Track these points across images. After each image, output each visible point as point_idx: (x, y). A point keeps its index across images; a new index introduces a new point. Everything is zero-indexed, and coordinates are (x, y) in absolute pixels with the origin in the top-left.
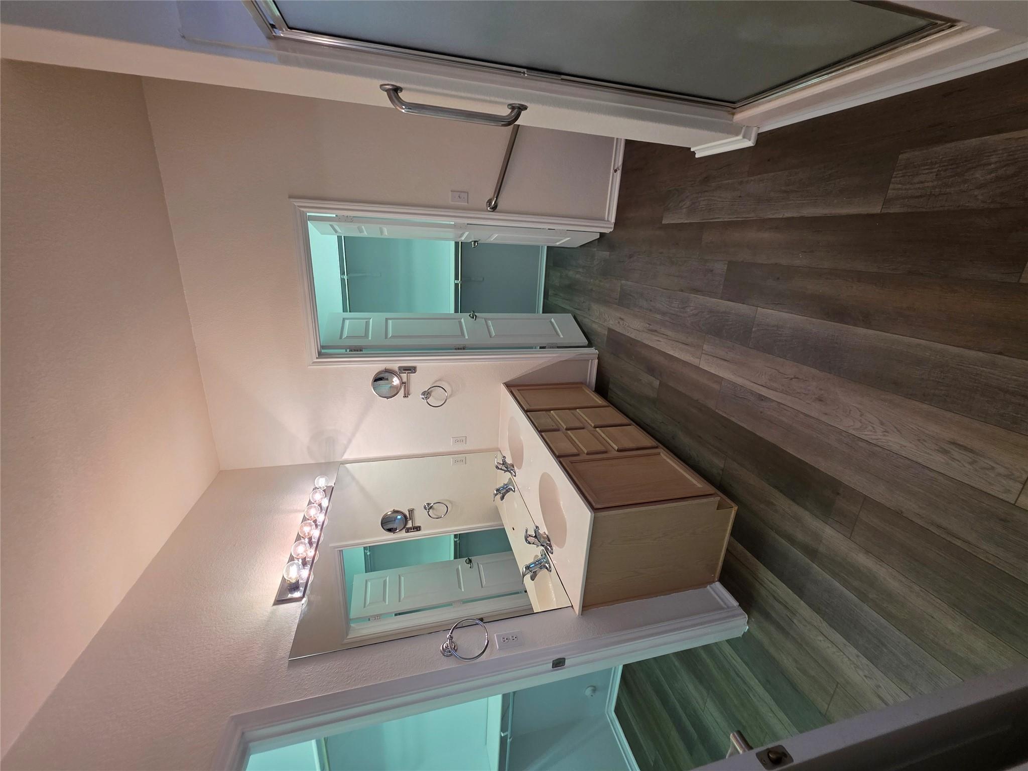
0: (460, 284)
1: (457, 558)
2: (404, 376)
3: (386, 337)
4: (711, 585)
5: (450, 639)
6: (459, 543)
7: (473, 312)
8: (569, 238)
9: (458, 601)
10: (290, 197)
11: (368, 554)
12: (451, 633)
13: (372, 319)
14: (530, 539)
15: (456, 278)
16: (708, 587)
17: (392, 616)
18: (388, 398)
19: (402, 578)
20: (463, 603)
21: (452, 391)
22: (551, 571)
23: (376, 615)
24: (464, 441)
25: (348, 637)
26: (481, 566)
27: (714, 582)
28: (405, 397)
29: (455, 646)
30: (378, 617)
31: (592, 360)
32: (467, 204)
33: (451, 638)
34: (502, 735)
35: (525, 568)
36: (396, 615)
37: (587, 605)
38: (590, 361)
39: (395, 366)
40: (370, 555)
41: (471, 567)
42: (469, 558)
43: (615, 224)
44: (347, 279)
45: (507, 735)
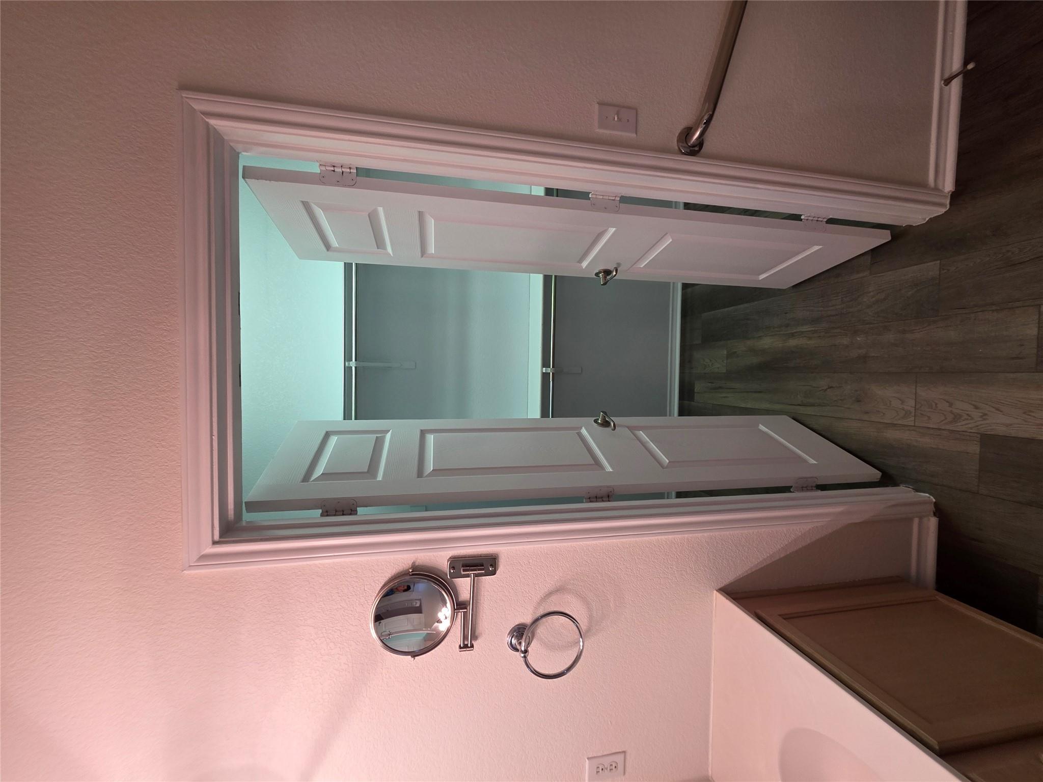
0: (551, 373)
2: (464, 585)
3: (420, 474)
7: (605, 413)
8: (816, 248)
10: (184, 87)
13: (390, 432)
15: (545, 364)
18: (414, 655)
21: (591, 617)
24: (620, 767)
28: (464, 647)
31: (921, 518)
32: (635, 135)
38: (916, 521)
39: (440, 558)
43: (955, 196)
44: (356, 367)
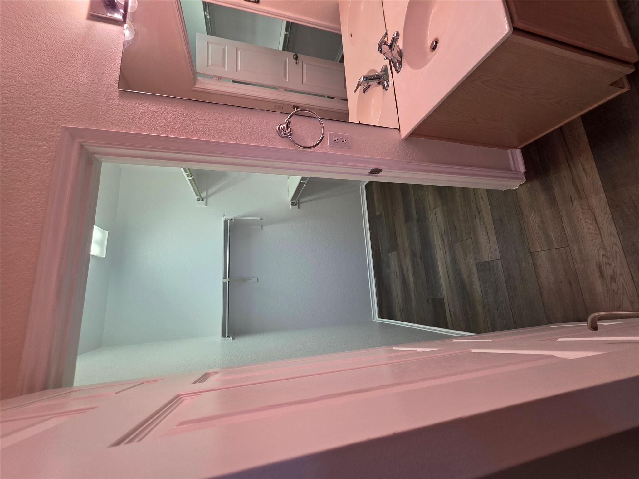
1: (285, 50)
4: (512, 150)
5: (287, 124)
6: (289, 38)
9: (282, 88)
11: (208, 17)
12: (290, 118)
14: (385, 48)
16: (509, 151)
17: (231, 82)
19: (239, 52)
20: (286, 91)
22: (386, 90)
23: (217, 76)
25: (196, 86)
26: (305, 65)
27: (516, 148)
29: (290, 130)
30: (219, 78)
33: (289, 123)
34: (301, 182)
35: (364, 78)
36: (233, 82)
37: (416, 133)
40: (210, 19)
41: (296, 63)
42: (296, 54)
45: (304, 183)
